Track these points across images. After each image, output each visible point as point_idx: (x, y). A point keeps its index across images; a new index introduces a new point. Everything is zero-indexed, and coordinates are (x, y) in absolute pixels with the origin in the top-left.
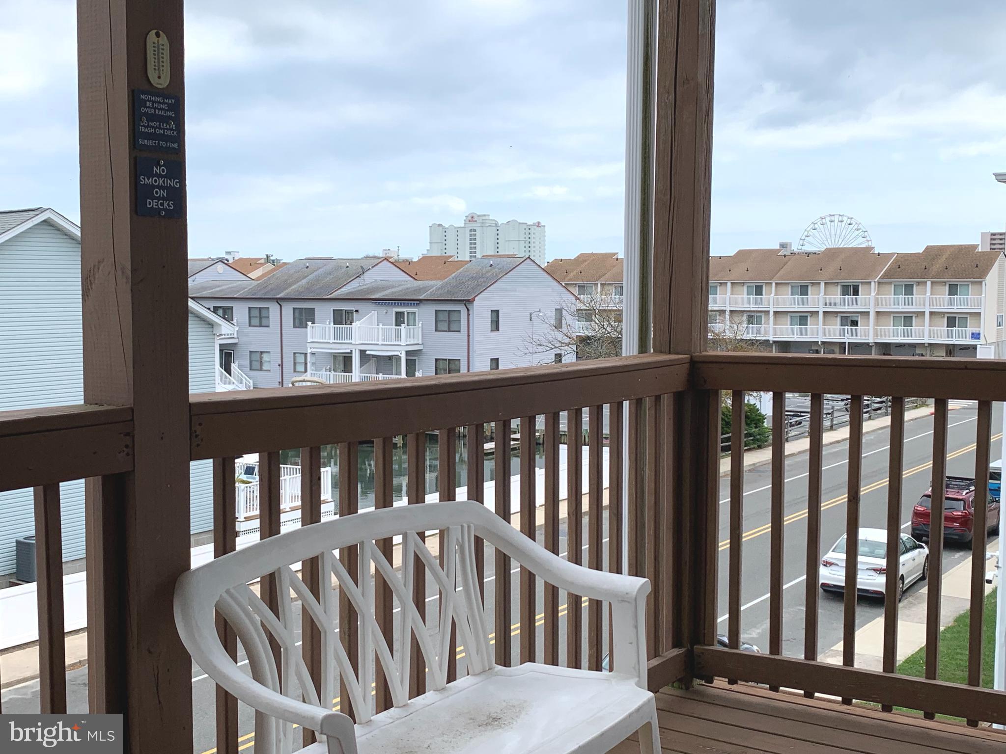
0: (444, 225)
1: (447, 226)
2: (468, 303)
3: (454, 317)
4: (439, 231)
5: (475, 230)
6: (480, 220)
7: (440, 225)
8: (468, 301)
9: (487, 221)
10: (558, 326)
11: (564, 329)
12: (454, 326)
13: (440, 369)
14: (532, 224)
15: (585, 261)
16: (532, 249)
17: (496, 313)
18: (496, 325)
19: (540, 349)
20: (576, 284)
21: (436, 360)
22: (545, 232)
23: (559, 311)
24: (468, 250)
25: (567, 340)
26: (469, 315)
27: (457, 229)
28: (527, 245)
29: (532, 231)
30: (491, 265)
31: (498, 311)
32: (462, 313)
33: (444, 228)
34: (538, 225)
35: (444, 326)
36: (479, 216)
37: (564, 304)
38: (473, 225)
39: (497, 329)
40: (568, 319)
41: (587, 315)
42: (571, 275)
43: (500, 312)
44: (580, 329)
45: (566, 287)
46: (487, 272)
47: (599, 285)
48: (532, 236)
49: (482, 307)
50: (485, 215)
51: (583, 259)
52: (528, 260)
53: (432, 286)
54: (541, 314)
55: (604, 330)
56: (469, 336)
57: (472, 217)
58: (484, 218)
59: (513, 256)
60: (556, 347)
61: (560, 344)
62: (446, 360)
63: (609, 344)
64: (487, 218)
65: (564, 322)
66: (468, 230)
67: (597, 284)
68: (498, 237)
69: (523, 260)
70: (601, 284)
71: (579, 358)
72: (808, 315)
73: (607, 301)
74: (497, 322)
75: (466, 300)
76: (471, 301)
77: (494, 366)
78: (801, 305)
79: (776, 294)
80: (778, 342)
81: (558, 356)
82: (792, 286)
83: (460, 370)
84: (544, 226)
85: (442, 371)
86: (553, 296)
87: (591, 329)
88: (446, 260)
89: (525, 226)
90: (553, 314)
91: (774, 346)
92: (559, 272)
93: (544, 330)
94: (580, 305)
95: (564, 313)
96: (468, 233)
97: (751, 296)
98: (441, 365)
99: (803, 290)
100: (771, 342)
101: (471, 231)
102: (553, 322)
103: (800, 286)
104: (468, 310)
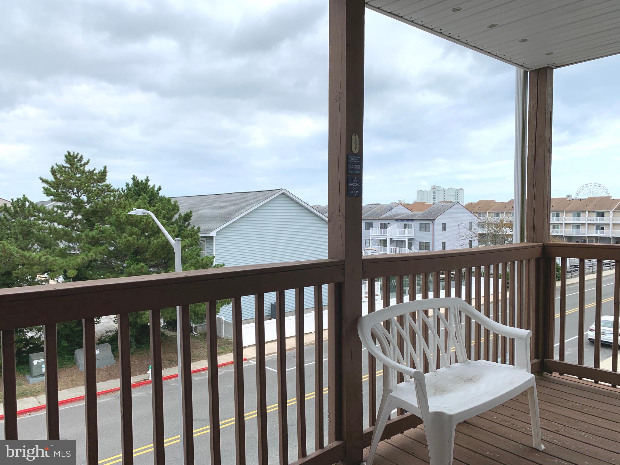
0: (422, 190)
1: (424, 191)
2: (433, 220)
3: (427, 226)
4: (420, 192)
5: (435, 192)
6: (437, 188)
7: (421, 190)
8: (433, 219)
9: (440, 188)
10: (470, 229)
11: (473, 230)
12: (427, 229)
13: (422, 246)
14: (458, 189)
15: (481, 203)
16: (458, 199)
17: (444, 224)
18: (444, 229)
19: (463, 238)
20: (477, 213)
21: (420, 242)
22: (464, 192)
23: (471, 223)
24: (432, 200)
25: (475, 235)
26: (433, 225)
27: (428, 192)
28: (457, 197)
29: (458, 192)
30: (442, 206)
31: (445, 224)
32: (430, 224)
33: (422, 191)
34: (461, 189)
35: (424, 229)
36: (437, 186)
37: (473, 221)
38: (434, 190)
39: (445, 230)
40: (475, 226)
41: (482, 225)
42: (475, 209)
43: (446, 224)
44: (480, 230)
45: (473, 213)
46: (441, 208)
47: (487, 213)
48: (458, 194)
49: (439, 222)
50: (439, 186)
51: (480, 202)
52: (458, 203)
53: (419, 214)
54: (463, 225)
55: (490, 231)
56: (433, 233)
57: (434, 187)
58: (439, 187)
59: (451, 202)
60: (470, 238)
61: (472, 237)
62: (424, 242)
63: (492, 236)
64: (440, 187)
65: (473, 228)
66: (432, 192)
67: (487, 212)
68: (444, 194)
69: (455, 203)
70: (488, 212)
71: (479, 242)
72: (581, 225)
73: (493, 219)
74: (445, 228)
75: (432, 219)
76: (434, 220)
77: (444, 245)
78: (577, 221)
79: (566, 217)
80: (565, 236)
81: (470, 241)
82: (573, 213)
83: (429, 246)
84: (464, 190)
85: (422, 247)
86: (468, 217)
87: (485, 231)
88: (423, 204)
89: (456, 190)
90: (468, 224)
91: (565, 238)
92: (470, 208)
93: (465, 231)
94: (480, 221)
95: (473, 224)
96: (432, 193)
97: (554, 217)
98: (422, 244)
99: (579, 215)
100: (563, 236)
101: (433, 192)
102: (468, 228)
103: (577, 213)
104: (433, 223)
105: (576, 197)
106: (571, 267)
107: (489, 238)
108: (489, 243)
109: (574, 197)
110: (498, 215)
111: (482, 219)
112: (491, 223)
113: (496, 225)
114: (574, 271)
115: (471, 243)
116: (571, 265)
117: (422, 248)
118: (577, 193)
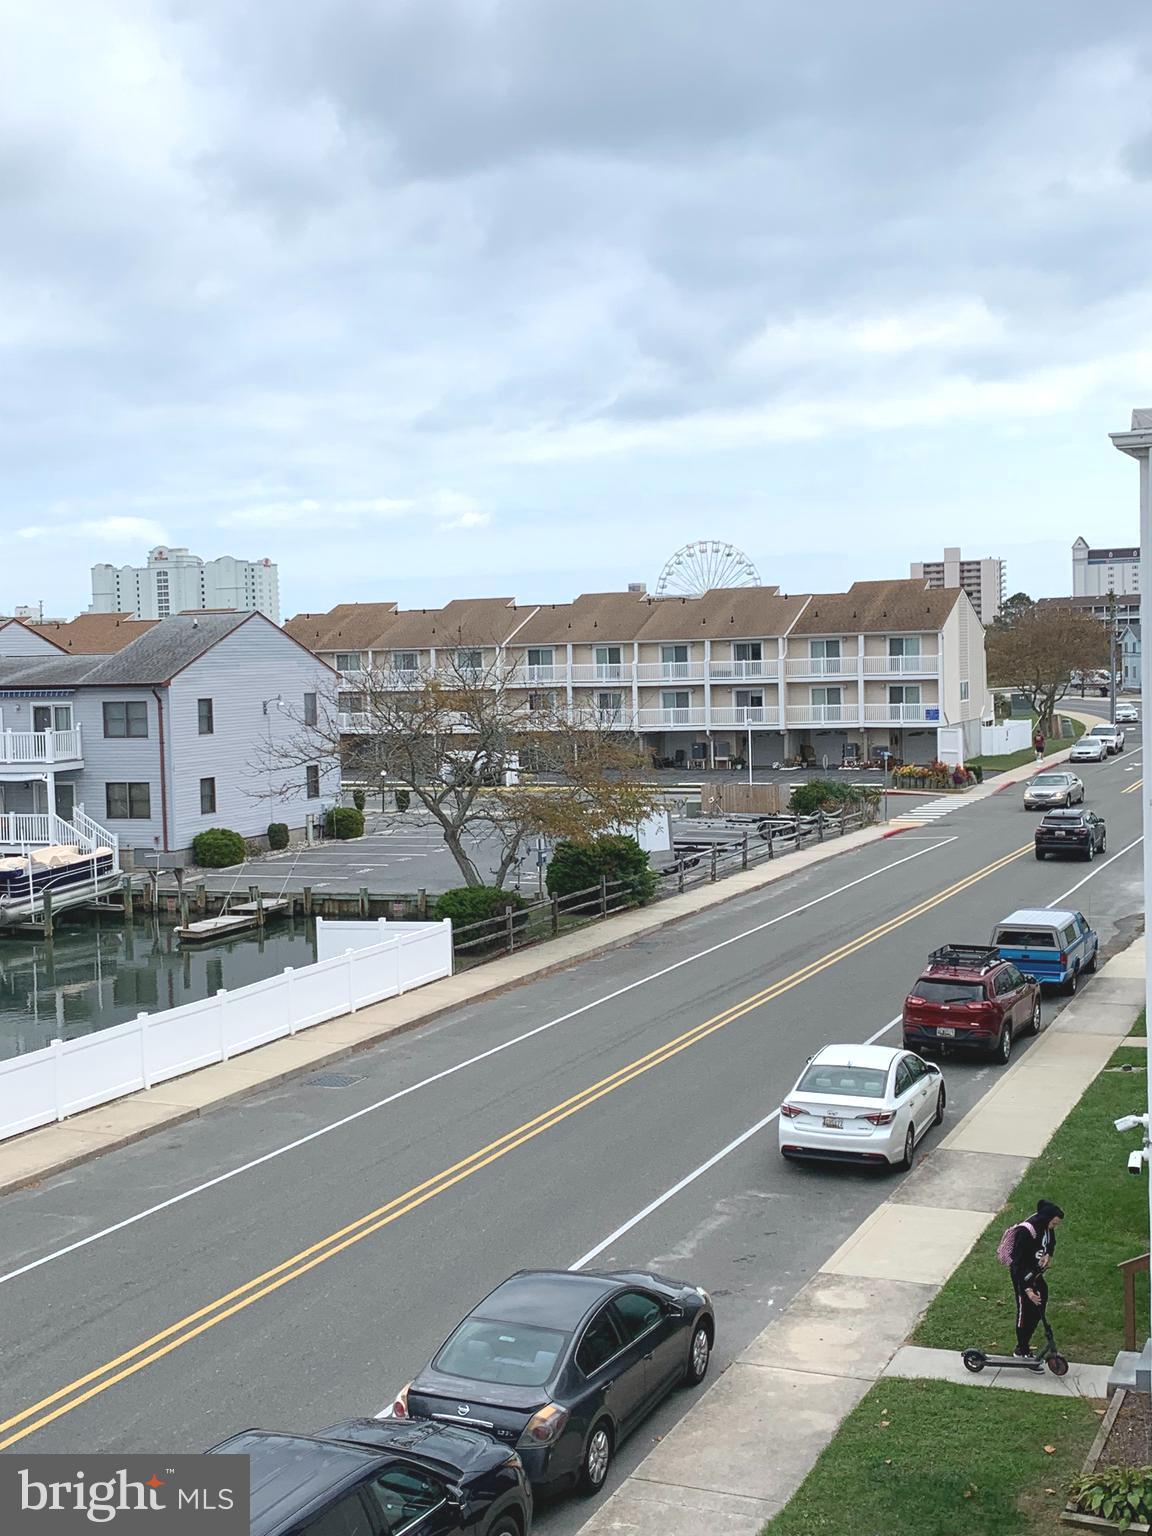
0: (115, 566)
1: (119, 568)
2: (158, 688)
3: (135, 713)
4: (107, 575)
5: (166, 574)
6: (172, 557)
7: (108, 566)
8: (159, 685)
9: (185, 559)
10: (311, 720)
11: (322, 725)
12: (135, 729)
13: (116, 800)
14: (256, 562)
15: (345, 616)
16: (258, 601)
17: (206, 705)
18: (207, 724)
19: (286, 762)
20: (333, 653)
21: (108, 784)
22: (277, 574)
23: (311, 698)
24: (156, 605)
25: (330, 746)
26: (160, 708)
27: (137, 572)
28: (251, 594)
29: (257, 573)
30: (197, 627)
31: (209, 701)
32: (149, 706)
33: (115, 570)
34: (266, 563)
35: (120, 728)
36: (171, 551)
37: (322, 687)
38: (162, 566)
39: (210, 730)
40: (327, 709)
41: (350, 702)
42: (325, 639)
43: (213, 702)
44: (346, 724)
45: (317, 656)
46: (189, 637)
47: (370, 653)
48: (257, 580)
49: (182, 695)
50: (180, 550)
51: (342, 612)
52: (257, 616)
53: (97, 662)
54: (282, 704)
55: (390, 728)
56: (162, 743)
57: (161, 553)
58: (179, 554)
59: (232, 611)
60: (311, 759)
61: (318, 754)
62: (125, 783)
63: (398, 748)
64: (183, 553)
65: (321, 716)
66: (154, 574)
67: (367, 652)
68: (203, 583)
69: (247, 616)
70: (373, 652)
71: (347, 770)
72: (690, 691)
73: (393, 679)
74: (210, 718)
75: (154, 684)
76: (164, 686)
77: (207, 791)
78: (677, 675)
79: (639, 662)
81: (313, 771)
82: (663, 649)
83: (149, 800)
84: (276, 565)
85: (119, 803)
86: (303, 674)
87: (366, 724)
88: (118, 620)
89: (245, 566)
90: (300, 703)
91: (641, 741)
92: (306, 633)
93: (289, 731)
94: (346, 687)
95: (321, 701)
96: (154, 578)
97: (604, 665)
98: (117, 793)
99: (680, 654)
100: (637, 735)
101: (159, 574)
102: (303, 717)
103: (675, 648)
104: (160, 701)
105: (660, 590)
106: (676, 850)
107: (387, 755)
108: (384, 773)
109: (652, 591)
110: (409, 661)
111: (359, 675)
112: (390, 693)
113: (401, 701)
114: (687, 866)
115: (317, 782)
116: (676, 843)
117: (118, 808)
118: (664, 576)
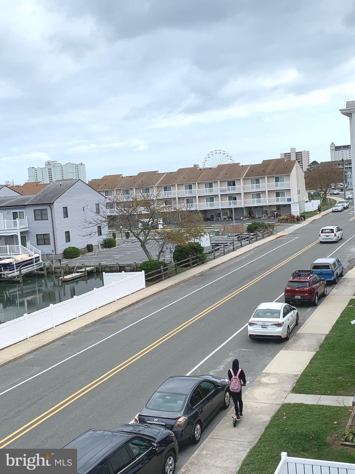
0: (35, 167)
1: (36, 168)
2: (51, 204)
3: (44, 212)
4: (32, 169)
5: (51, 169)
6: (52, 164)
7: (33, 167)
8: (51, 203)
9: (56, 164)
10: (98, 212)
11: (101, 213)
12: (44, 217)
13: (39, 240)
14: (78, 164)
15: (106, 179)
16: (80, 176)
17: (65, 209)
18: (66, 215)
19: (91, 225)
20: (104, 191)
21: (37, 235)
22: (85, 167)
23: (97, 205)
24: (48, 179)
25: (104, 219)
26: (51, 211)
27: (42, 169)
28: (77, 174)
29: (79, 167)
30: (61, 185)
31: (66, 208)
32: (48, 210)
33: (35, 169)
34: (82, 164)
35: (40, 217)
36: (52, 162)
37: (101, 201)
38: (50, 167)
39: (67, 217)
40: (103, 208)
41: (110, 205)
42: (101, 187)
43: (68, 208)
44: (108, 212)
45: (99, 192)
46: (59, 188)
47: (115, 190)
48: (79, 169)
49: (58, 206)
50: (55, 161)
51: (106, 178)
52: (79, 181)
53: (31, 197)
54: (89, 207)
55: (122, 213)
56: (53, 221)
57: (49, 163)
58: (55, 163)
59: (72, 179)
60: (99, 224)
61: (101, 222)
62: (42, 234)
63: (125, 219)
64: (56, 162)
65: (101, 211)
66: (47, 169)
67: (114, 190)
68: (62, 171)
69: (77, 180)
70: (116, 190)
71: (110, 227)
72: (214, 197)
73: (122, 198)
74: (67, 213)
75: (49, 203)
76: (52, 204)
77: (67, 236)
78: (210, 192)
79: (198, 188)
80: (201, 211)
81: (99, 227)
82: (205, 184)
83: (49, 239)
84: (84, 165)
85: (40, 240)
86: (95, 198)
87: (115, 212)
88: (37, 184)
89: (75, 165)
90: (94, 207)
91: (200, 213)
92: (95, 185)
93: (91, 216)
94: (108, 201)
95: (101, 206)
96: (47, 171)
97: (187, 190)
98: (39, 238)
99: (211, 185)
100: (198, 211)
101: (49, 169)
102: (95, 211)
103: (209, 183)
104: (51, 208)
105: (203, 166)
106: (212, 246)
107: (122, 222)
108: (121, 227)
109: (201, 167)
110: (127, 192)
111: (112, 197)
112: (122, 202)
113: (126, 205)
114: (216, 250)
115: (101, 231)
116: (212, 244)
117: (41, 242)
118: (204, 162)
